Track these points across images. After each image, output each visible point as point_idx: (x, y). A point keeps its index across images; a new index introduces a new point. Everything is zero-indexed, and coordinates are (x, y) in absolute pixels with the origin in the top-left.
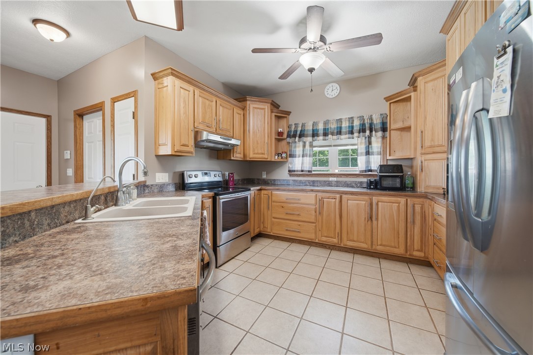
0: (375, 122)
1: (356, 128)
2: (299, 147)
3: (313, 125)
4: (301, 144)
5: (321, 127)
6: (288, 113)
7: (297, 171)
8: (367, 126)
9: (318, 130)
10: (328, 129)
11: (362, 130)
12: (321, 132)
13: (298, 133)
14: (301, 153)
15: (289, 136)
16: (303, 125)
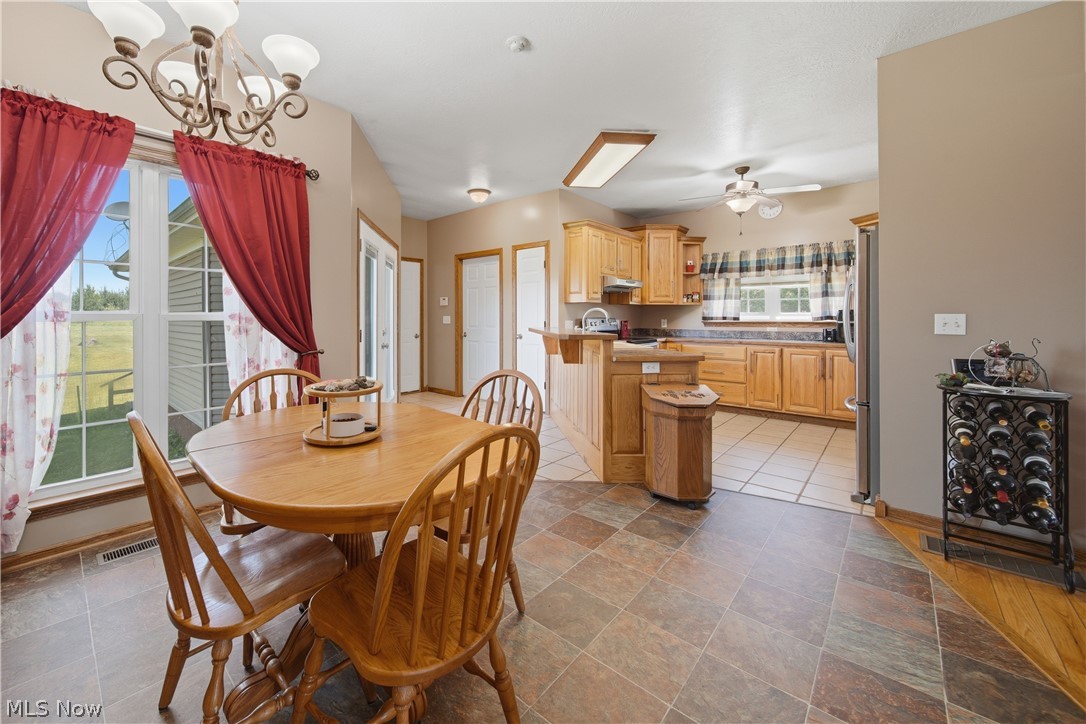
0: (836, 252)
1: (807, 260)
2: (719, 285)
3: (741, 256)
4: (722, 281)
5: (752, 259)
6: (702, 239)
7: (717, 318)
8: (824, 258)
9: (748, 263)
10: (764, 261)
11: (816, 263)
12: (753, 265)
13: (718, 267)
14: (723, 294)
15: (703, 270)
16: (726, 256)
